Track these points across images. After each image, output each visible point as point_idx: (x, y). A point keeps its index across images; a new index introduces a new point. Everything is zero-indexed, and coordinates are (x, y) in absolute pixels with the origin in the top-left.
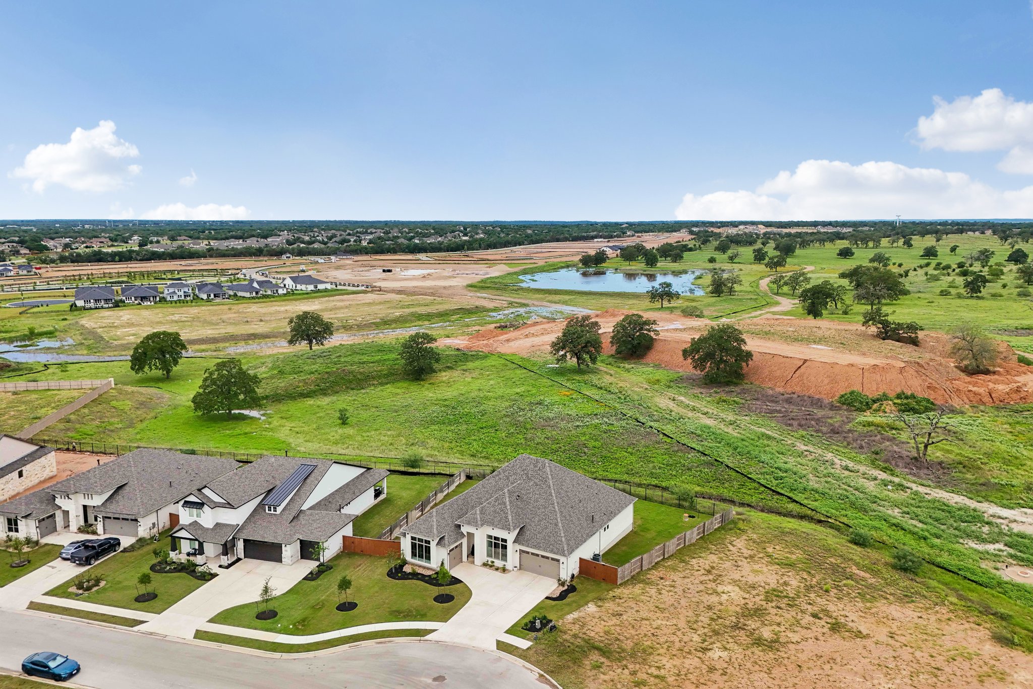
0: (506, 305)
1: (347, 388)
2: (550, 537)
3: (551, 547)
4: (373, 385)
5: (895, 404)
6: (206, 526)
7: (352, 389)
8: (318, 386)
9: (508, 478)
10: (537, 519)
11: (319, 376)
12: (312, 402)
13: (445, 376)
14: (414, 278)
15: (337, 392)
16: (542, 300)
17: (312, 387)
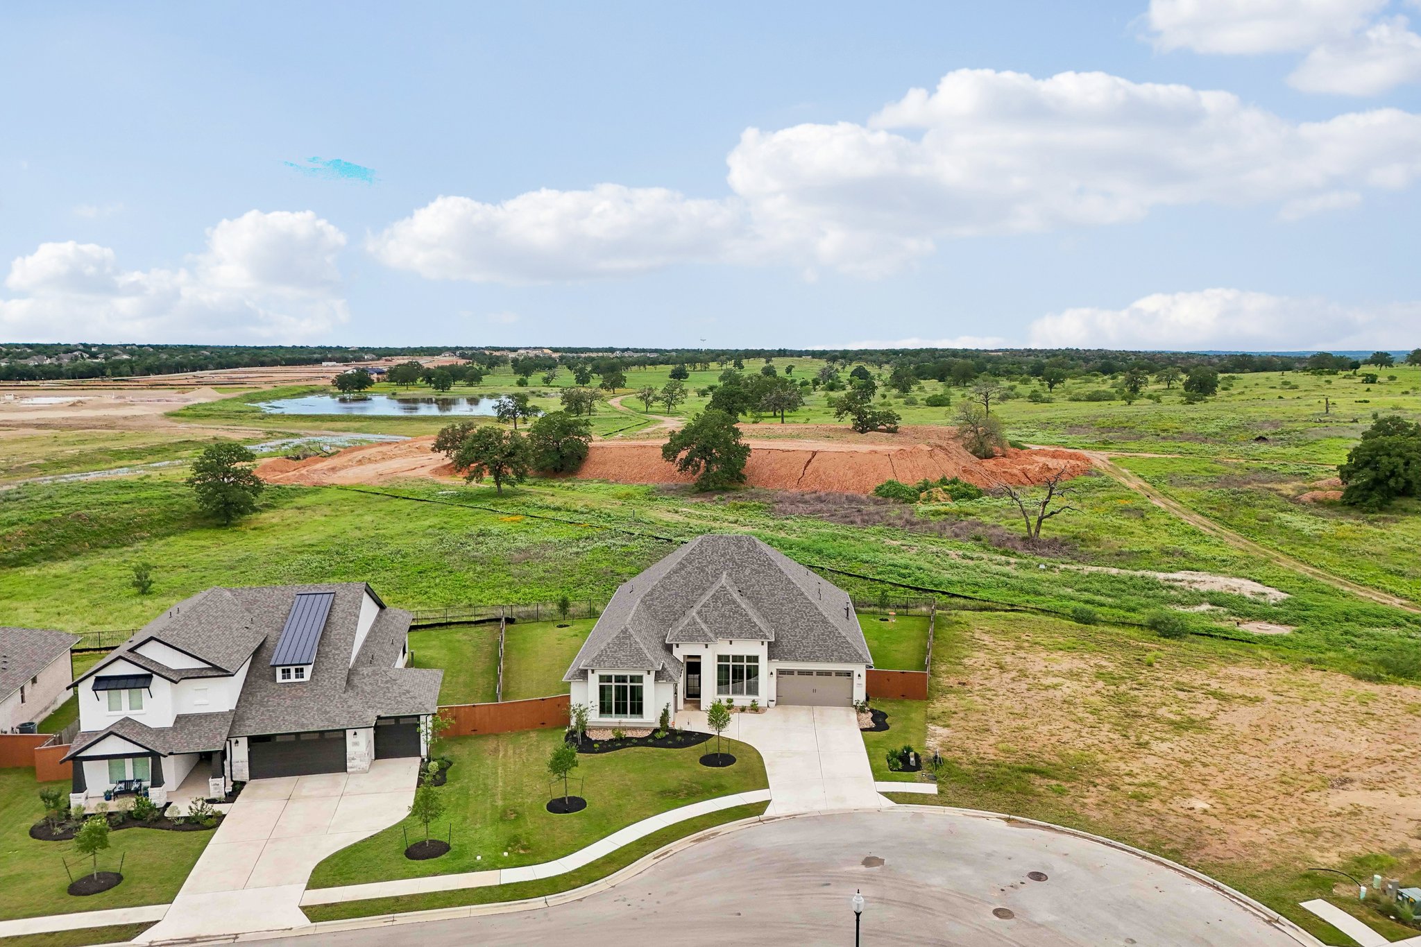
0: (262, 436)
1: (95, 545)
2: (825, 641)
3: (835, 653)
4: (142, 538)
5: (945, 490)
6: (153, 724)
7: (105, 547)
8: (33, 545)
9: (703, 571)
10: (788, 620)
11: (31, 528)
12: (35, 572)
13: (268, 517)
14: (52, 408)
15: (77, 554)
16: (318, 428)
17: (23, 548)
